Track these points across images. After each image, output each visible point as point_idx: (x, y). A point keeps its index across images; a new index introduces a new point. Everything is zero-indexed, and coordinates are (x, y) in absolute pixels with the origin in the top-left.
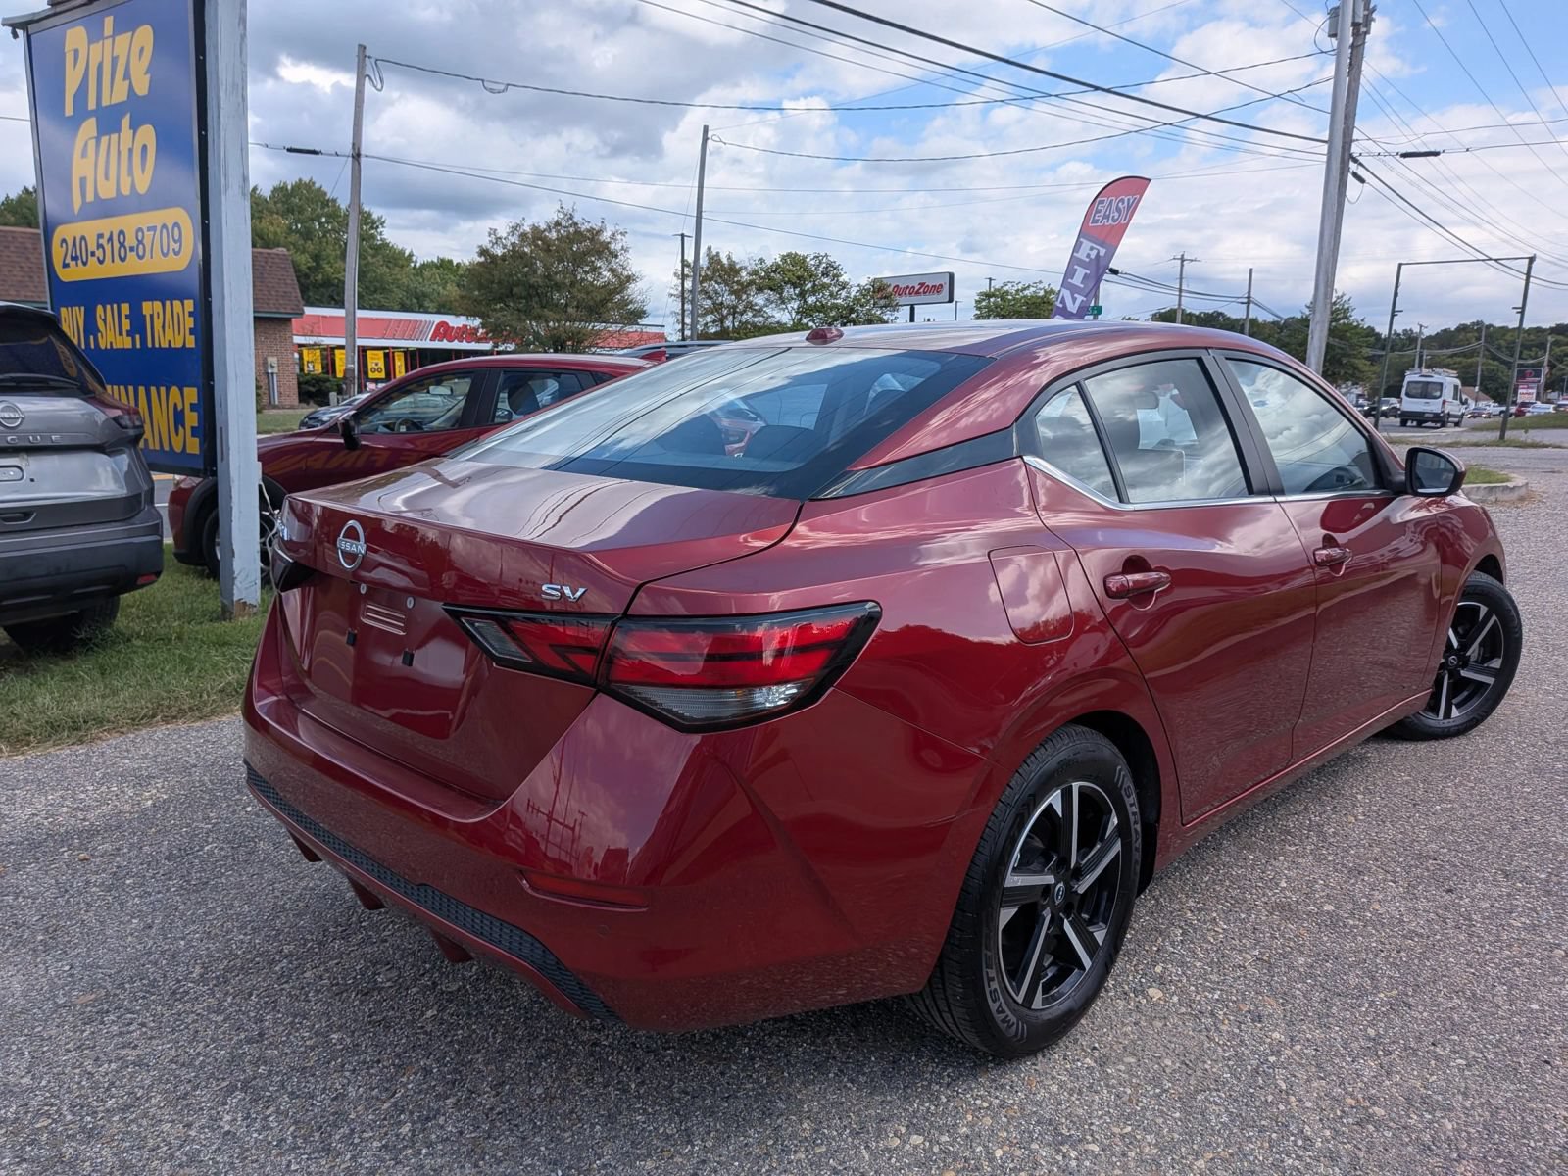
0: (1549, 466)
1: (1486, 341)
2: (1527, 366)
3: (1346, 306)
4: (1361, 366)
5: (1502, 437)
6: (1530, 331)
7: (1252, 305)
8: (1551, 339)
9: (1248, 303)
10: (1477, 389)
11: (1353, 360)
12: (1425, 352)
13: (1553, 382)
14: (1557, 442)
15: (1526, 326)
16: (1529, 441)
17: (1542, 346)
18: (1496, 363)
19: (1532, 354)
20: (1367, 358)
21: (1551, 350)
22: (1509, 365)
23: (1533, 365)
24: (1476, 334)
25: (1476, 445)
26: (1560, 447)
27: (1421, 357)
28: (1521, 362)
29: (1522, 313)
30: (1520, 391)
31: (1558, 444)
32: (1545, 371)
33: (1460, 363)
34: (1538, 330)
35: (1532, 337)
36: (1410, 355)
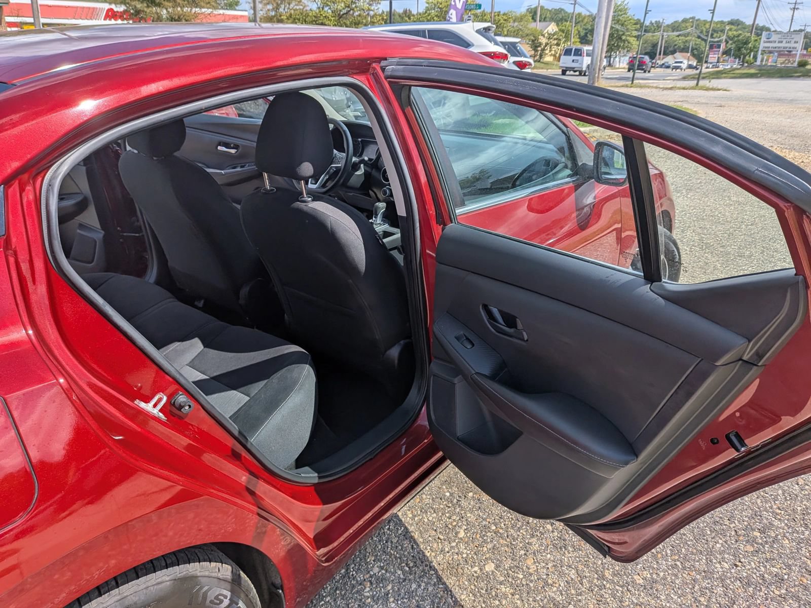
0: (718, 103)
1: (696, 28)
2: (715, 42)
3: (626, 7)
4: (632, 41)
5: (697, 84)
6: (717, 23)
7: (576, 5)
8: (728, 28)
9: (575, 4)
10: (689, 54)
11: (628, 38)
12: (665, 34)
13: (726, 51)
14: (724, 87)
15: (716, 19)
16: (711, 87)
17: (723, 31)
18: (700, 40)
19: (718, 35)
20: (635, 37)
21: (727, 33)
22: (705, 41)
23: (718, 42)
24: (691, 24)
25: (684, 89)
26: (726, 90)
27: (663, 36)
28: (712, 40)
29: (713, 13)
30: (710, 56)
31: (725, 88)
32: (723, 46)
33: (682, 40)
34: (722, 22)
35: (719, 26)
36: (657, 35)
